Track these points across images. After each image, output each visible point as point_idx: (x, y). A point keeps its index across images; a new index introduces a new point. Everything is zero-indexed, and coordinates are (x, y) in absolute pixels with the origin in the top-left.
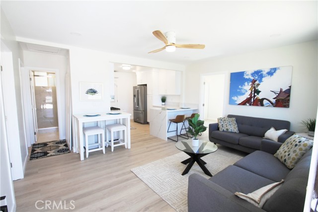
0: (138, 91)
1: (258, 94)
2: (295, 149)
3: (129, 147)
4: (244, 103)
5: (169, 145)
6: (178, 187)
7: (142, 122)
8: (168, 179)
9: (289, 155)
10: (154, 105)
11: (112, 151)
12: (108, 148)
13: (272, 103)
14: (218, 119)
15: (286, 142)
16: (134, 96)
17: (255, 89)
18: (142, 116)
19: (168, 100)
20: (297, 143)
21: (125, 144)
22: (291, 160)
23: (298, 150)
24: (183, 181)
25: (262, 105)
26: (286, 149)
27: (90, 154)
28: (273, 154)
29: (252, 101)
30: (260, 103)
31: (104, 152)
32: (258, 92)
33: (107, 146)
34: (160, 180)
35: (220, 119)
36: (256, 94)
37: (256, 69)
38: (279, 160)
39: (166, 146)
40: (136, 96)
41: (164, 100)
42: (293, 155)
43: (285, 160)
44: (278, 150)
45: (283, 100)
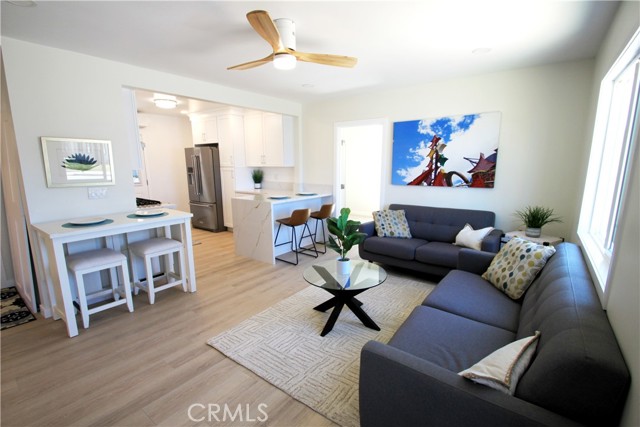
0: (198, 157)
1: (442, 164)
2: (521, 264)
3: (193, 289)
4: (418, 182)
5: (283, 274)
6: (319, 364)
7: (213, 227)
8: (295, 350)
9: (511, 275)
10: (238, 189)
11: (152, 301)
12: (140, 297)
13: (466, 181)
14: (374, 214)
15: (502, 252)
16: (190, 170)
17: (437, 154)
18: (210, 214)
19: (268, 178)
20: (524, 253)
21: (182, 282)
22: (516, 284)
23: (526, 266)
24: (327, 349)
25: (450, 184)
26: (504, 264)
27: (93, 318)
28: (481, 274)
29: (433, 177)
30: (445, 180)
31: (131, 309)
32: (442, 160)
33: (136, 293)
34: (278, 355)
35: (377, 214)
36: (439, 164)
37: (440, 116)
38: (493, 285)
39: (275, 278)
40: (195, 170)
41: (258, 178)
42: (518, 275)
43: (505, 285)
44: (489, 265)
45: (483, 175)
